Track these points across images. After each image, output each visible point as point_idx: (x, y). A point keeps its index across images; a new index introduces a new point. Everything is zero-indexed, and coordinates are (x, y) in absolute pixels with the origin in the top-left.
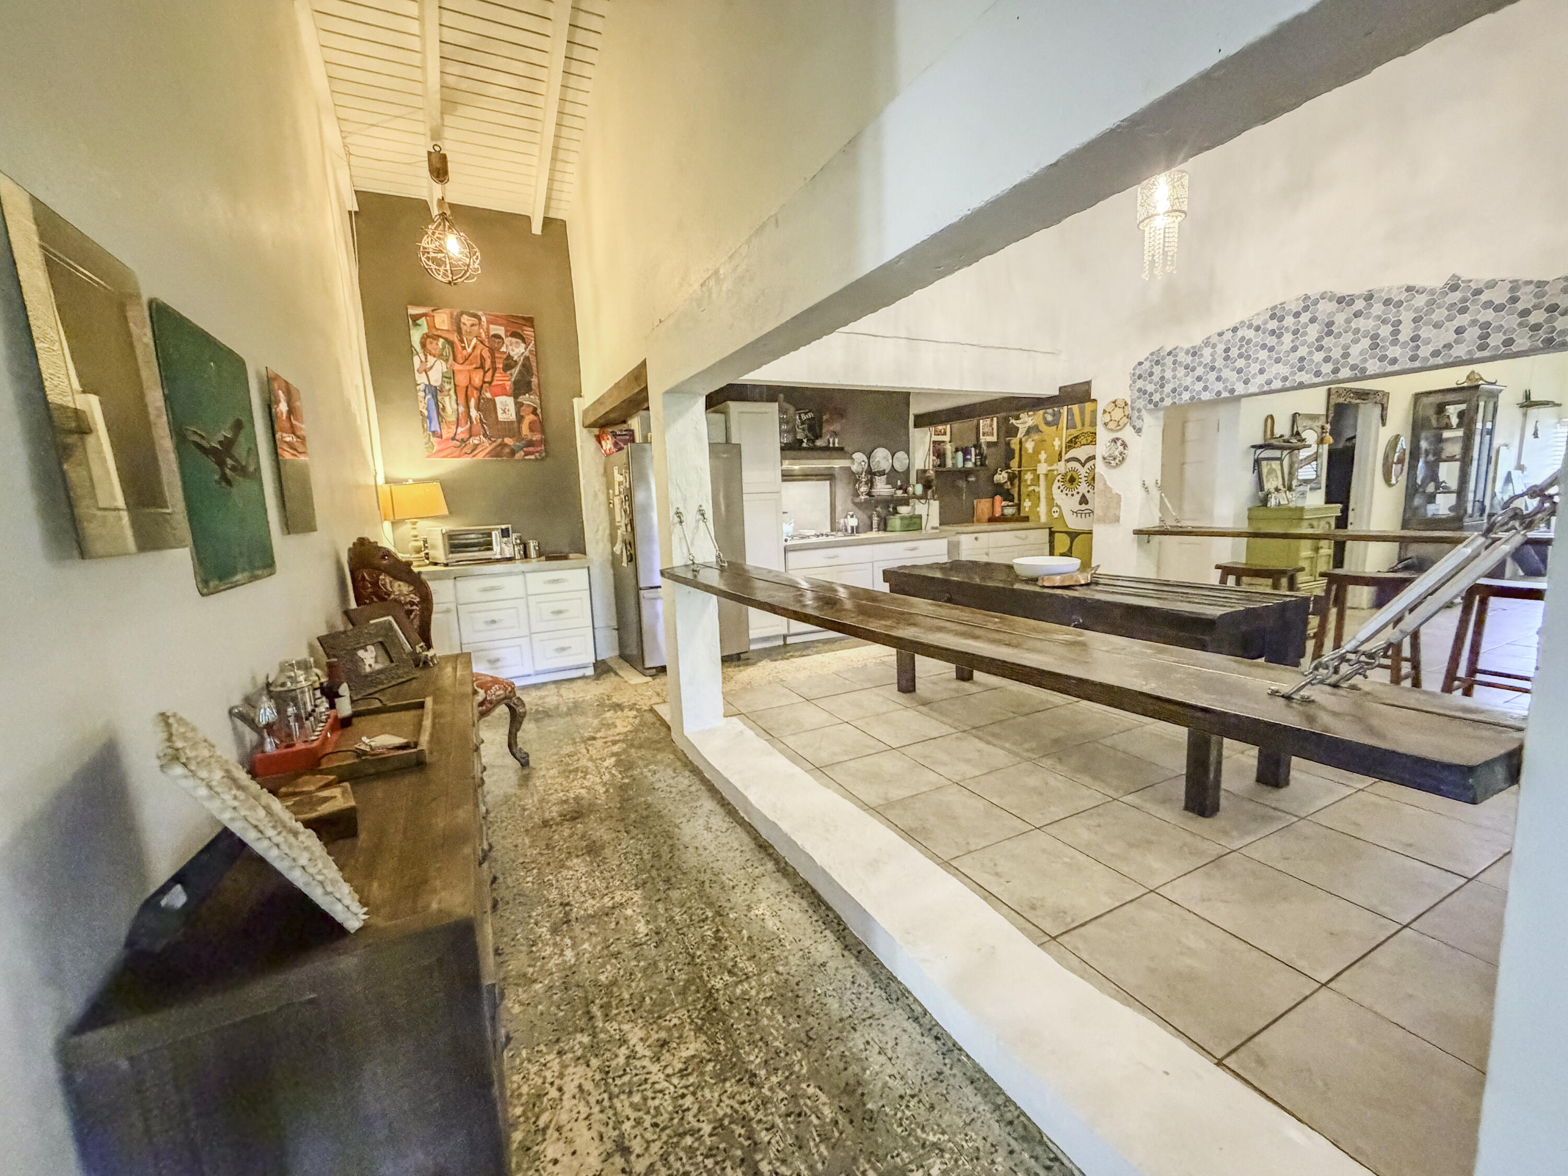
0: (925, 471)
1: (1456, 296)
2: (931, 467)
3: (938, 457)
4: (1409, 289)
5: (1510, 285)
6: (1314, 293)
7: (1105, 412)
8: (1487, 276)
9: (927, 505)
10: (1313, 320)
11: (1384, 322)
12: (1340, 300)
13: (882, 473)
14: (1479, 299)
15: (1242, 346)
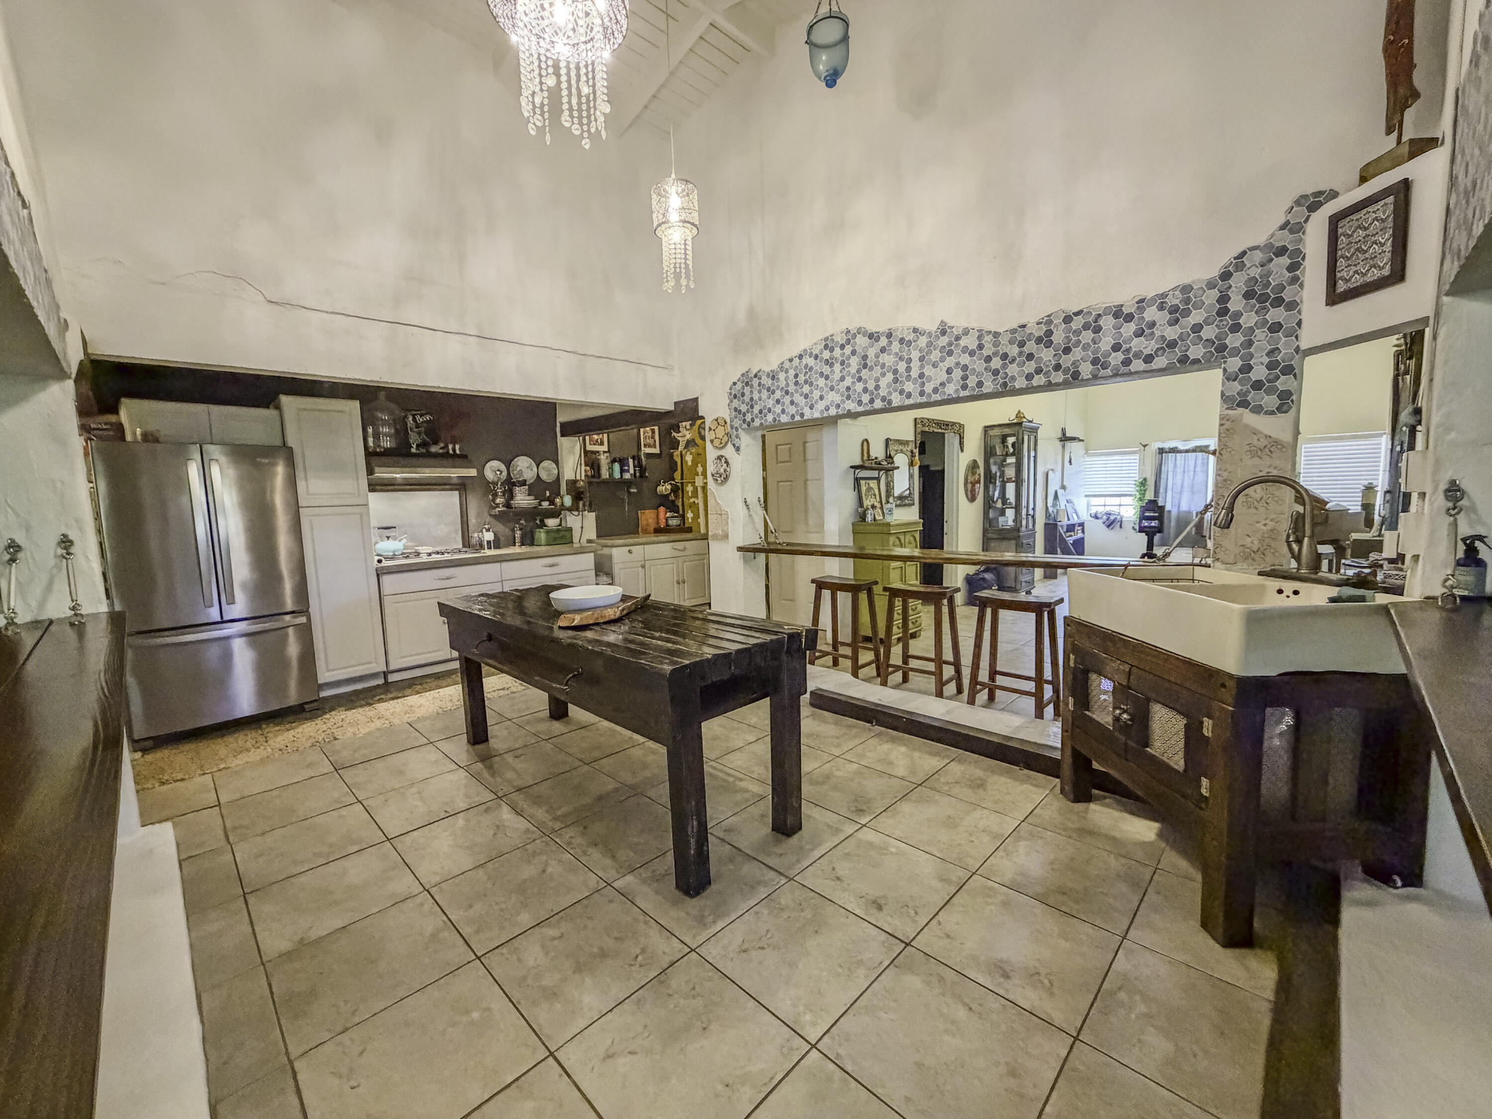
0: (575, 482)
1: (944, 341)
2: (583, 478)
3: (592, 467)
4: (915, 330)
5: (978, 334)
6: (853, 328)
7: (710, 429)
8: (964, 324)
9: (580, 517)
10: (854, 353)
11: (901, 359)
12: (871, 336)
13: (523, 483)
14: (959, 344)
15: (806, 373)
